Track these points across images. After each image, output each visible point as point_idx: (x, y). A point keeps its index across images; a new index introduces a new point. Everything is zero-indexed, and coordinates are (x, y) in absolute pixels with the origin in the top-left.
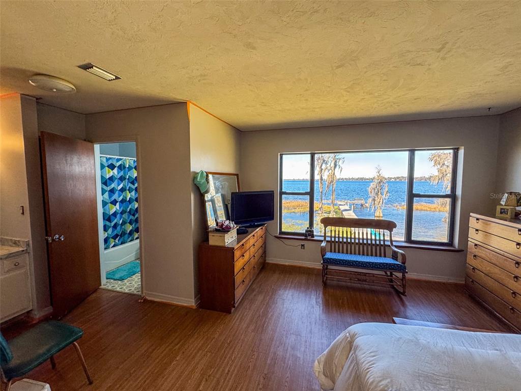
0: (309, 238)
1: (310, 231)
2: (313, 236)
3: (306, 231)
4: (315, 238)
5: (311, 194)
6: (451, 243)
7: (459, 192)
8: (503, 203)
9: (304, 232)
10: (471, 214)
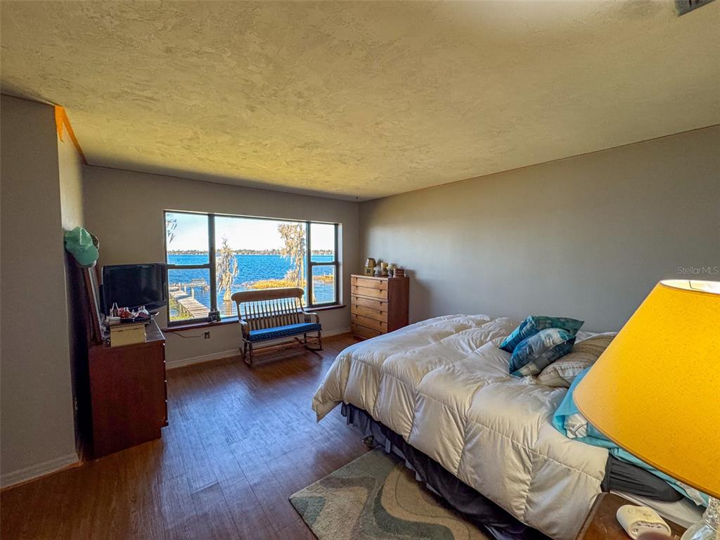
0: (215, 322)
1: (215, 314)
2: (219, 319)
3: (210, 314)
4: (222, 321)
5: (211, 266)
6: (337, 302)
7: (340, 260)
8: (367, 266)
9: (207, 316)
10: (352, 275)
